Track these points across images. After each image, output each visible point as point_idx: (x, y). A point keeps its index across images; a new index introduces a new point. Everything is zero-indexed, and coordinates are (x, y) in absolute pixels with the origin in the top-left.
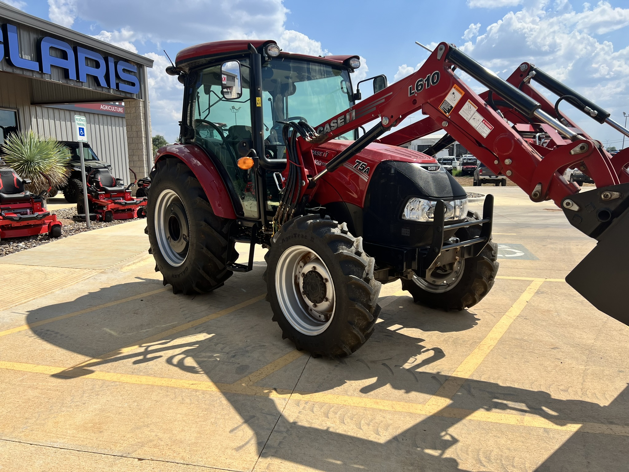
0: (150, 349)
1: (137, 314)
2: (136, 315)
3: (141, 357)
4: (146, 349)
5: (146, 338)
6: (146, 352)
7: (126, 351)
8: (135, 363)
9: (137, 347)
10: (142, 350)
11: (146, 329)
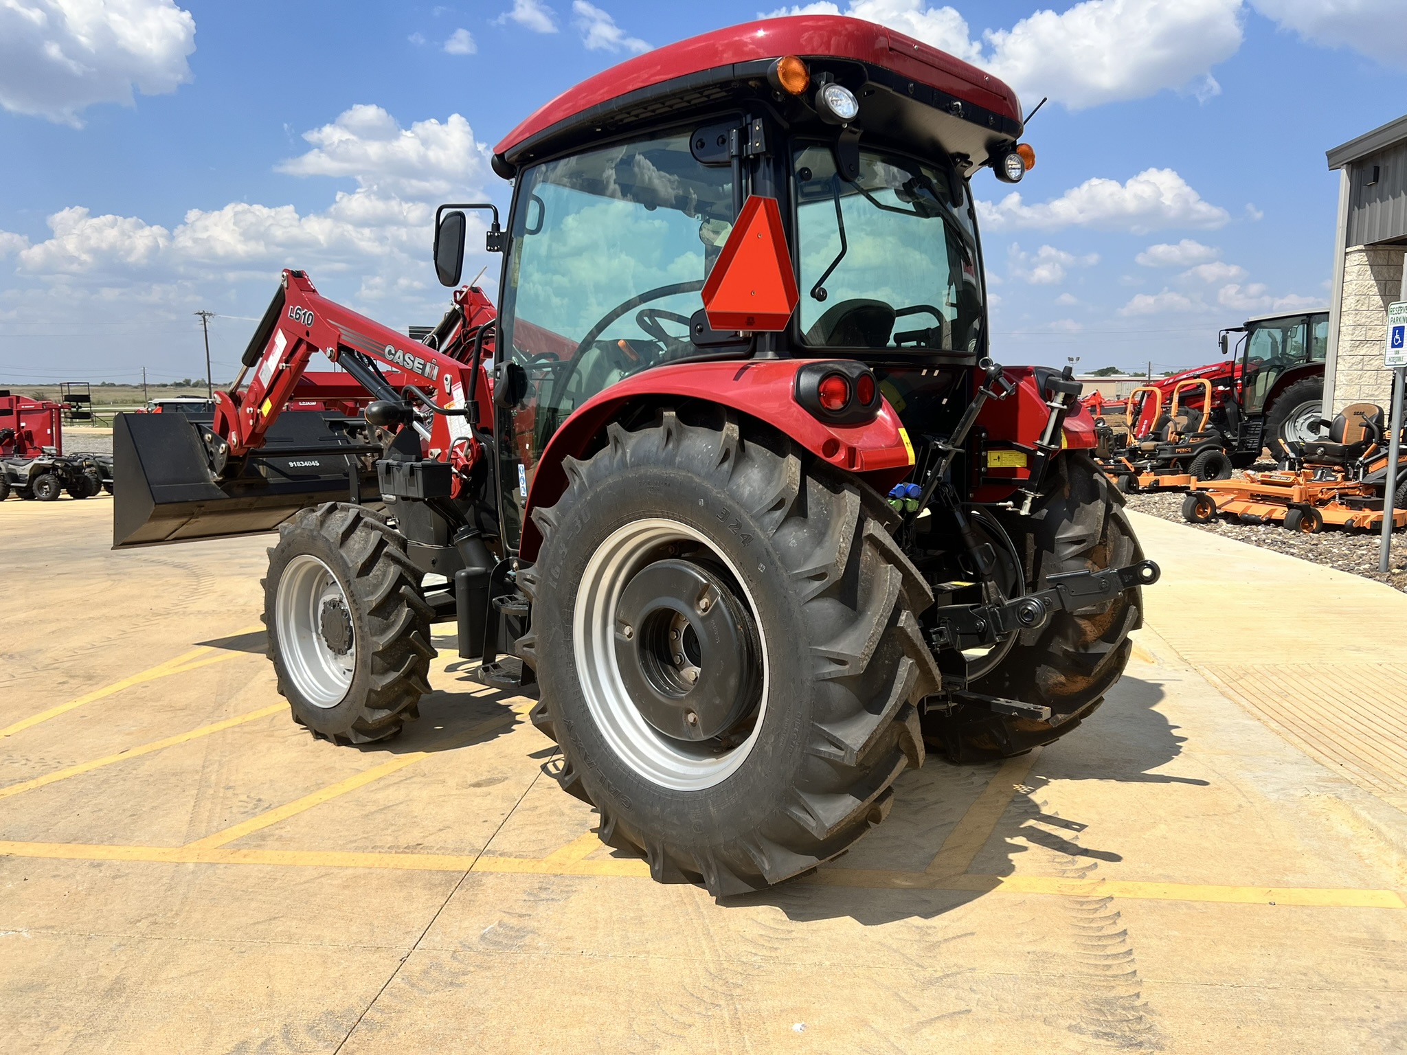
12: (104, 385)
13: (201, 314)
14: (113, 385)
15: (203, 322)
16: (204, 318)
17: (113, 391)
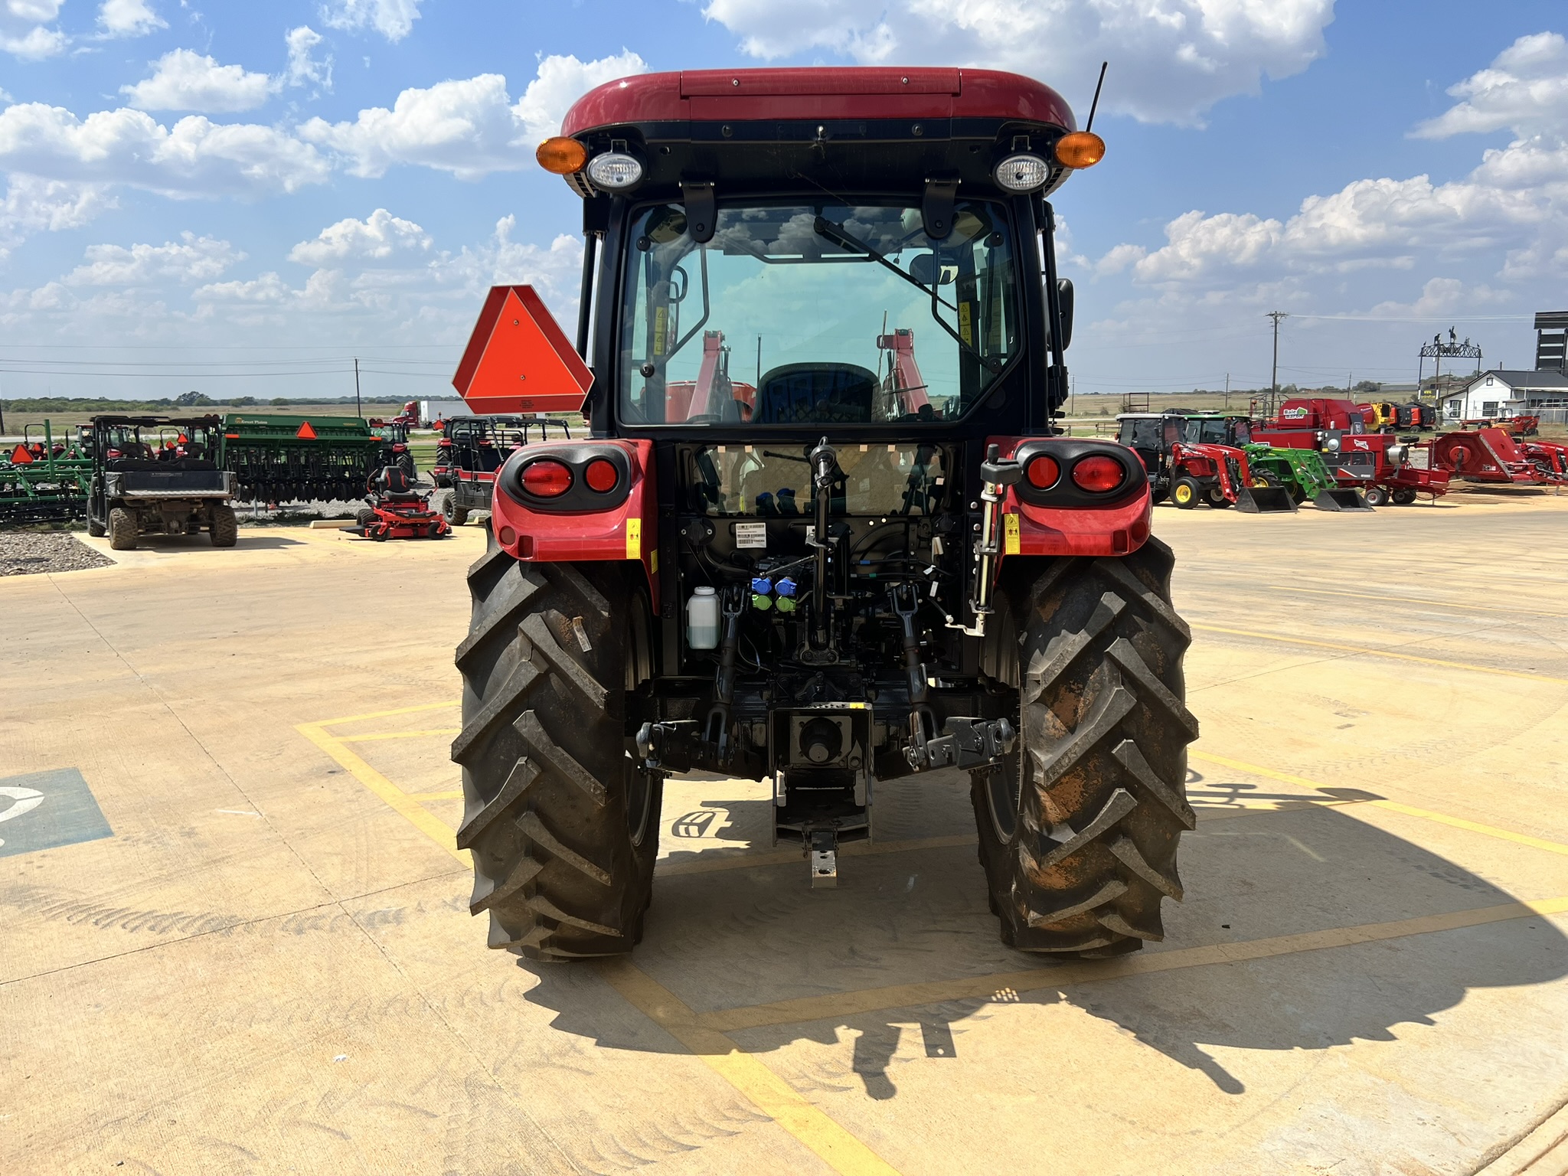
0: (1225, 799)
1: (1244, 883)
2: (1248, 880)
3: (1242, 791)
4: (1232, 799)
5: (1229, 818)
6: (1232, 796)
7: (1268, 805)
8: (1253, 787)
9: (1248, 807)
10: (1239, 801)
11: (1228, 836)
12: (1196, 392)
13: (1272, 315)
14: (1205, 392)
15: (1274, 324)
16: (1276, 319)
17: (1204, 398)
